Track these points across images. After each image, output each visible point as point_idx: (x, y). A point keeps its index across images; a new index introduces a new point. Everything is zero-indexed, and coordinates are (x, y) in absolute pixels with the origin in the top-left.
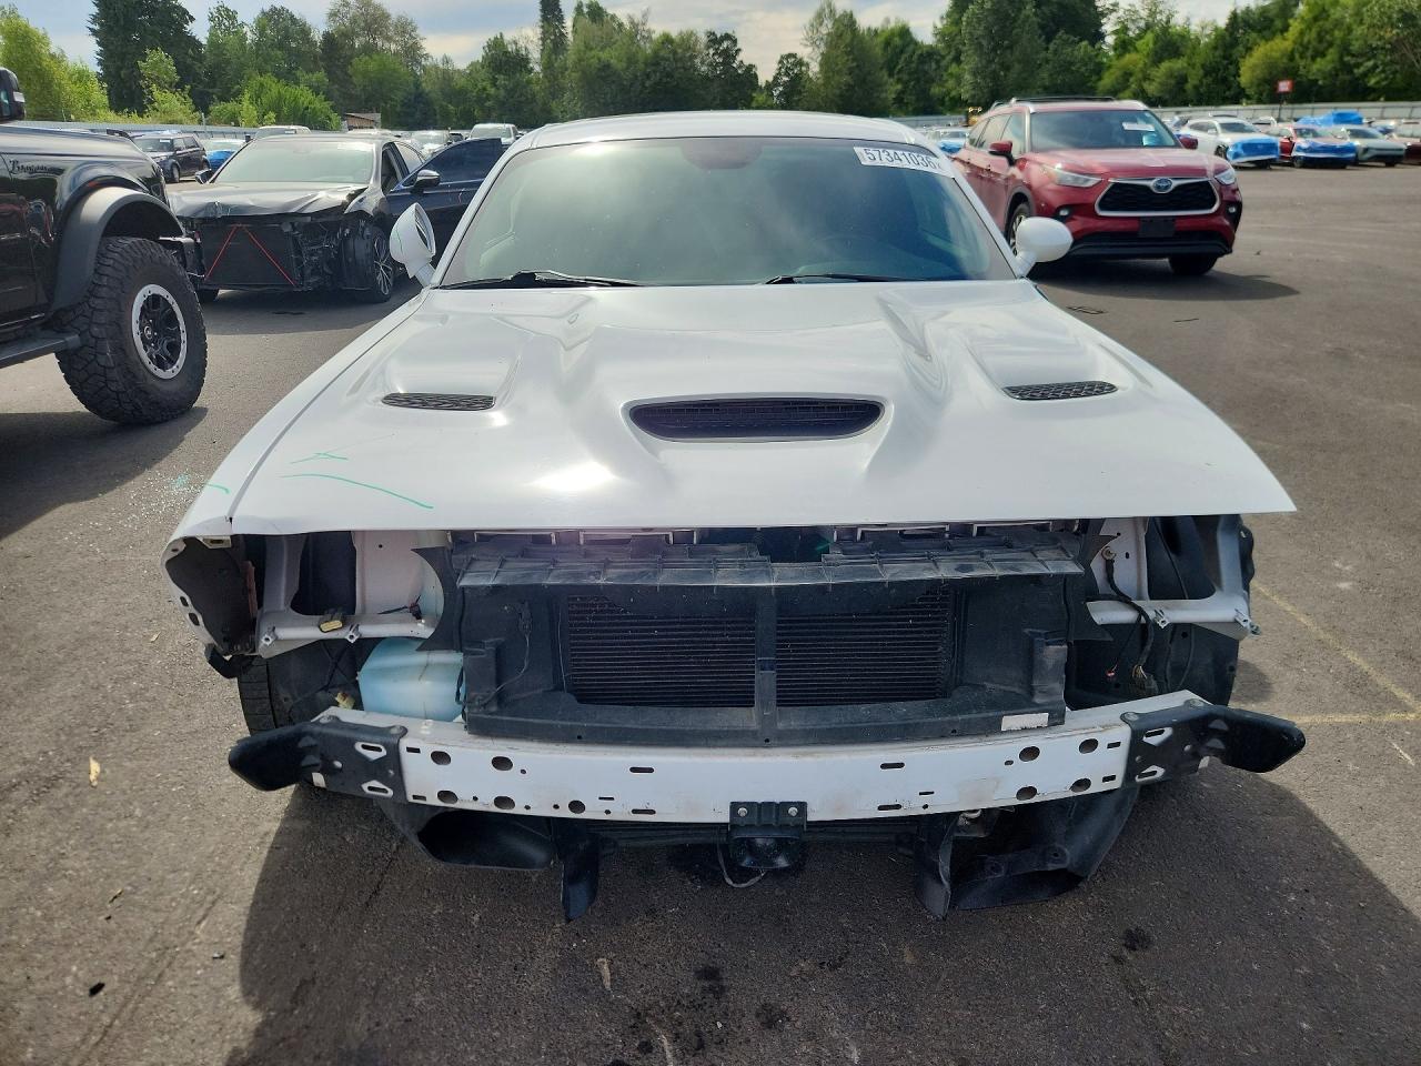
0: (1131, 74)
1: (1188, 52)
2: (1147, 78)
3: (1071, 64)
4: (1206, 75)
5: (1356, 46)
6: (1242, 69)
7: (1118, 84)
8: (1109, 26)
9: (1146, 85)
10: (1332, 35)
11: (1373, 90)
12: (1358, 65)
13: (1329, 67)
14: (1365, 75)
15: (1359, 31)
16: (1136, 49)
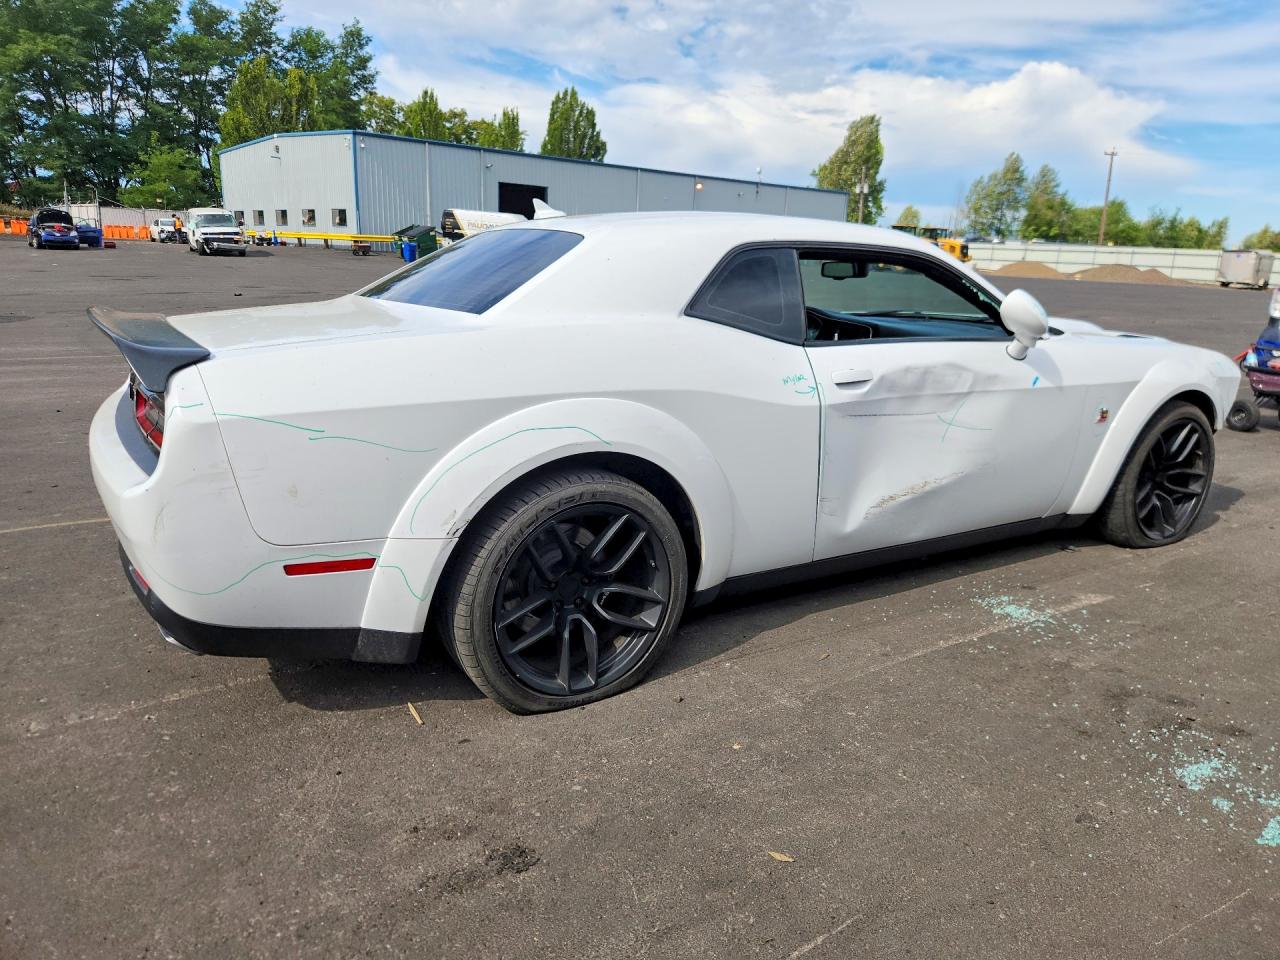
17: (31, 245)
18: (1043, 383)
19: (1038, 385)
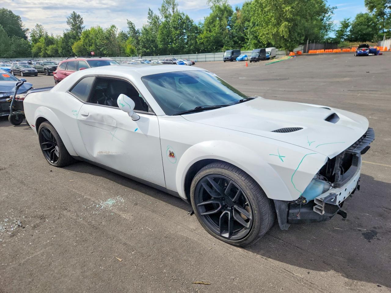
0: (41, 48)
1: (56, 43)
2: (46, 49)
3: (21, 45)
4: (63, 49)
5: (98, 44)
6: (72, 48)
7: (37, 51)
8: (28, 35)
9: (47, 51)
10: (92, 41)
11: (105, 54)
12: (100, 48)
13: (94, 48)
14: (102, 51)
15: (98, 41)
16: (39, 42)
17: (355, 55)
18: (139, 131)
19: (136, 131)
